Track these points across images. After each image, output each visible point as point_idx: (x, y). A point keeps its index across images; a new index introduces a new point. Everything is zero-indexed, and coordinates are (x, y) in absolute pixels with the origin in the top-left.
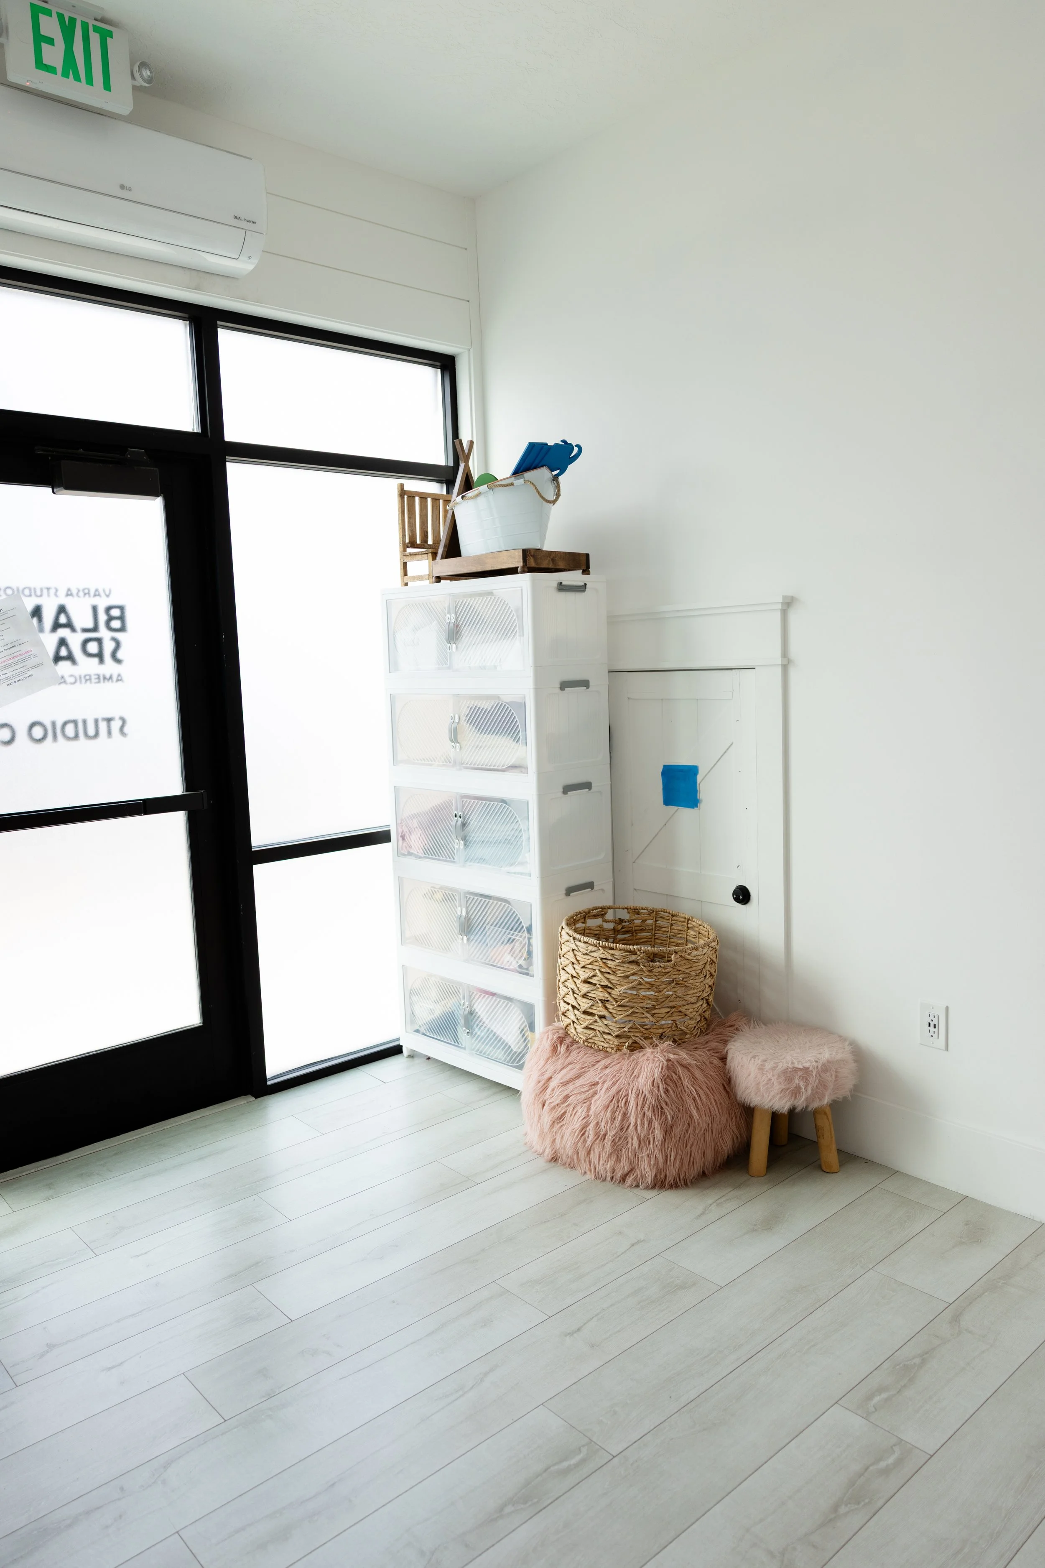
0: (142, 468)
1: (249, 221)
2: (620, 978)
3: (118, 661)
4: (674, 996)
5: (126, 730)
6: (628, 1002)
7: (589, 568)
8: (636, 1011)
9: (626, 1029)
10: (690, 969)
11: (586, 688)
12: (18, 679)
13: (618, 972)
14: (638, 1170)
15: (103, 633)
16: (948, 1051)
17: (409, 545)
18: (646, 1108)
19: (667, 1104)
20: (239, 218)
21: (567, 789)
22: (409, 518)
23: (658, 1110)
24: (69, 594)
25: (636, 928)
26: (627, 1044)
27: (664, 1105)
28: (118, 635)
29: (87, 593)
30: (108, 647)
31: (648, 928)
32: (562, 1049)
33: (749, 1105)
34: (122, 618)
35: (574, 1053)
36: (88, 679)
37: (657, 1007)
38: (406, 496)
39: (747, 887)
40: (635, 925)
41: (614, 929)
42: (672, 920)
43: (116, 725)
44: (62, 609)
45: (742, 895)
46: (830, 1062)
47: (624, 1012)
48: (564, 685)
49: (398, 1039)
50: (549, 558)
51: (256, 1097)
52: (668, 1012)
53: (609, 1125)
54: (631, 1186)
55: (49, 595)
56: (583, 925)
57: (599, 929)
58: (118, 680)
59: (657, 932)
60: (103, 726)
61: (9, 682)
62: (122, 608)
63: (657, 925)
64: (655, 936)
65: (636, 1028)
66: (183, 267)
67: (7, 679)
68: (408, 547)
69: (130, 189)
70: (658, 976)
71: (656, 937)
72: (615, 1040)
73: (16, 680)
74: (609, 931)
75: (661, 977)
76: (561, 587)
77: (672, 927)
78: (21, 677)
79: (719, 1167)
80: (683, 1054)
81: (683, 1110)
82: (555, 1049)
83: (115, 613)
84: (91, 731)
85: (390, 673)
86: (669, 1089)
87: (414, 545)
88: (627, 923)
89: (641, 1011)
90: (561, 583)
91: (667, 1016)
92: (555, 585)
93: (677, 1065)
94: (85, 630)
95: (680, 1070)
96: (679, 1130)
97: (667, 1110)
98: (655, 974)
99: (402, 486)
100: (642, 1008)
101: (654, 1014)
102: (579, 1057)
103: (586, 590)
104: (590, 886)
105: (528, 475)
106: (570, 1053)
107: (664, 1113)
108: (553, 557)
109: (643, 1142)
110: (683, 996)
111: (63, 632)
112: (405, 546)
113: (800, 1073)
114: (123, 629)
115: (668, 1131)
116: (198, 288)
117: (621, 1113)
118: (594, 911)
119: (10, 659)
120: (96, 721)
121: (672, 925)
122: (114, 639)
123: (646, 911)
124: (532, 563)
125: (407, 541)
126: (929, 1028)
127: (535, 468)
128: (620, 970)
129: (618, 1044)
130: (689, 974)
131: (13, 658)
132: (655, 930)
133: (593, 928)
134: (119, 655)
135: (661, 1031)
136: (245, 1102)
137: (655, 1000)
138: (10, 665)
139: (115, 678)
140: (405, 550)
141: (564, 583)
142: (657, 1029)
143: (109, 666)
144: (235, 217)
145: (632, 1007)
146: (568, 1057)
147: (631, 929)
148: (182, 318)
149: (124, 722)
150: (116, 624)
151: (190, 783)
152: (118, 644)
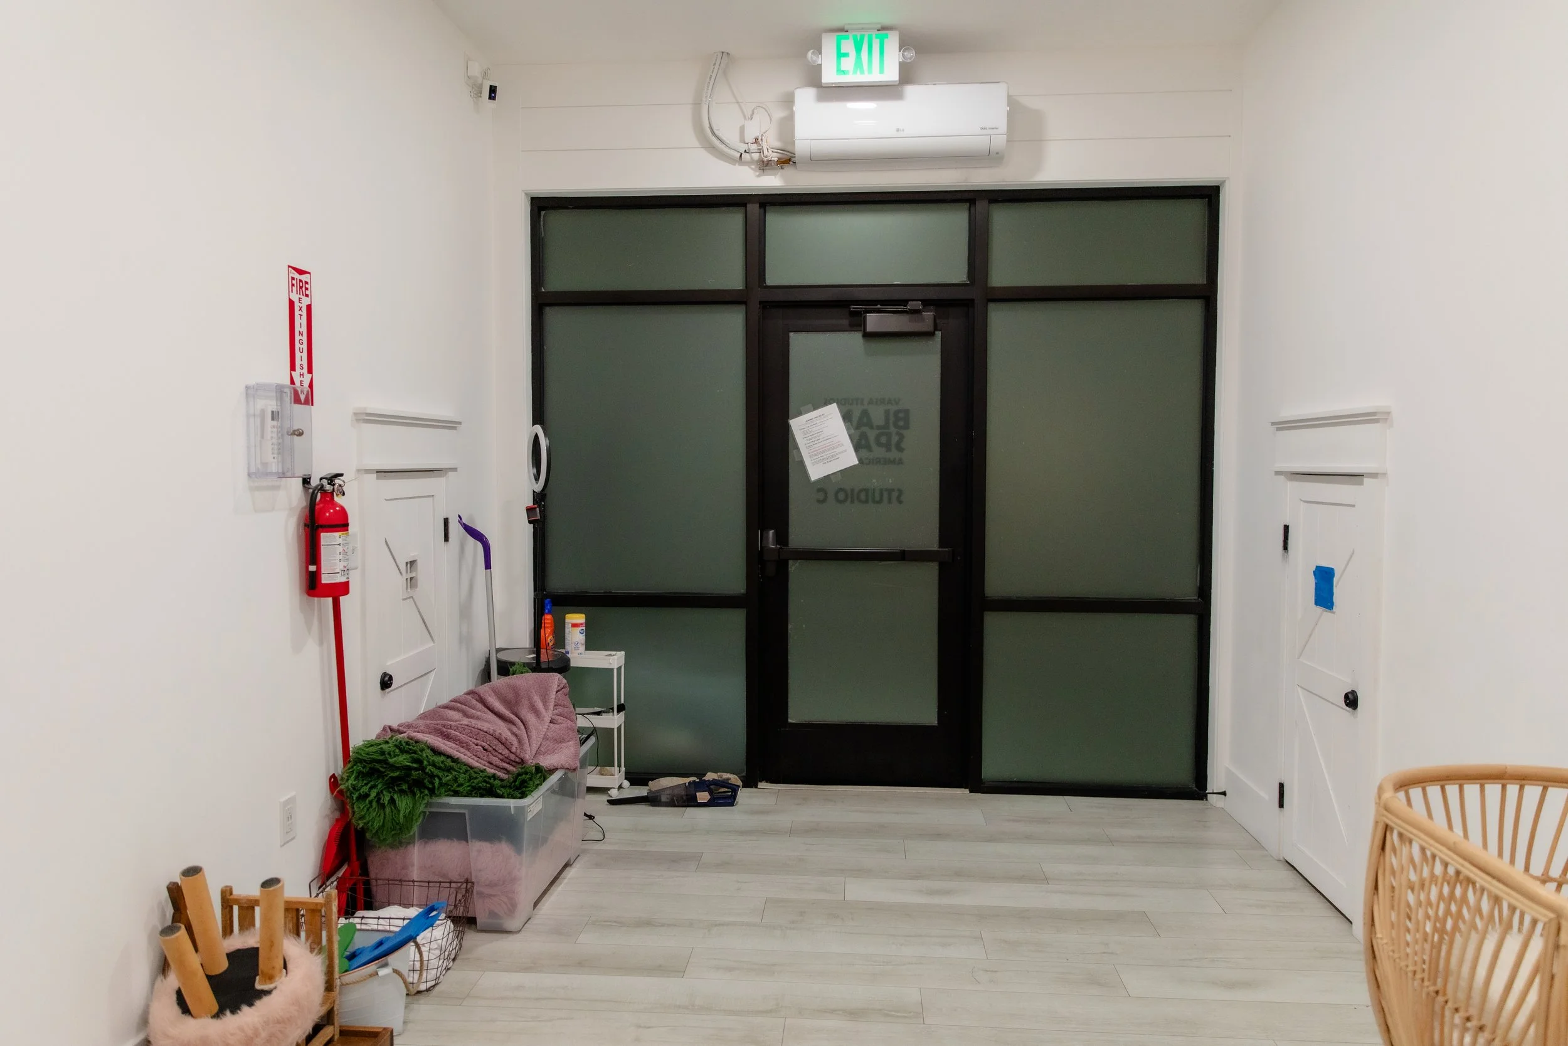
1: (993, 129)
3: (902, 450)
5: (901, 499)
15: (892, 429)
20: (985, 129)
24: (870, 402)
28: (904, 432)
29: (882, 401)
30: (895, 439)
34: (906, 419)
36: (878, 461)
39: (1355, 693)
43: (895, 495)
44: (865, 413)
45: (1352, 701)
55: (857, 404)
58: (899, 463)
60: (885, 495)
61: (824, 462)
62: (907, 412)
67: (823, 459)
73: (829, 460)
78: (833, 459)
83: (901, 415)
84: (877, 498)
94: (879, 427)
111: (864, 429)
114: (906, 427)
119: (826, 447)
120: (881, 491)
122: (897, 433)
131: (828, 446)
134: (902, 445)
139: (897, 461)
143: (894, 454)
144: (982, 129)
149: (900, 492)
150: (901, 423)
151: (942, 542)
152: (902, 437)
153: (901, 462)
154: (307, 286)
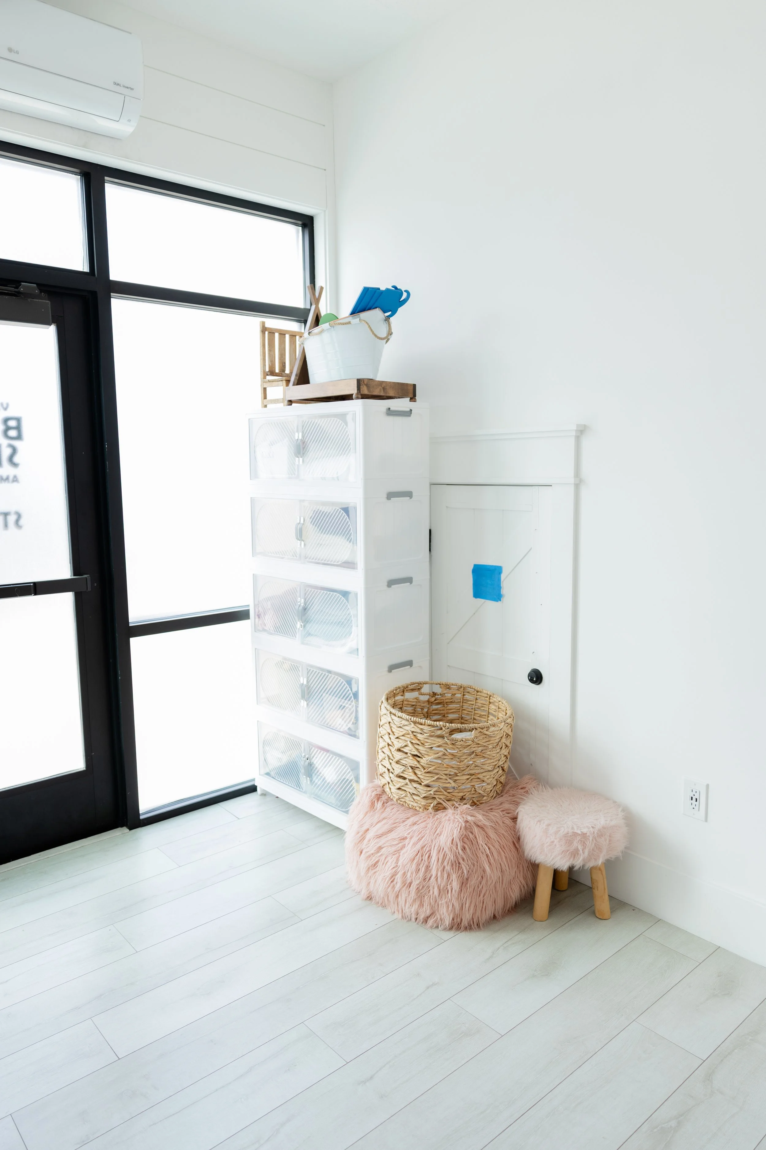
0: (35, 300)
1: (127, 88)
2: (428, 749)
3: (15, 465)
4: (473, 765)
5: (22, 522)
6: (434, 770)
7: (416, 397)
8: (441, 777)
9: (432, 792)
10: (488, 743)
11: (409, 498)
13: (426, 744)
14: (438, 914)
16: (707, 822)
17: (269, 373)
18: (445, 863)
19: (463, 860)
20: (118, 84)
21: (391, 583)
22: (270, 350)
23: (457, 864)
25: (447, 701)
26: (432, 805)
27: (461, 861)
28: (16, 443)
30: (6, 452)
31: (457, 701)
32: (379, 805)
33: (535, 862)
34: (18, 428)
35: (388, 810)
37: (458, 775)
38: (267, 333)
39: (540, 670)
40: (446, 698)
41: (428, 701)
42: (477, 695)
43: (12, 519)
45: (536, 677)
46: (605, 828)
47: (430, 778)
48: (390, 496)
49: (254, 780)
50: (380, 387)
51: (130, 829)
52: (468, 779)
53: (414, 875)
54: (431, 927)
56: (402, 697)
57: (416, 700)
58: (13, 481)
59: (464, 704)
62: (18, 420)
63: (464, 698)
64: (463, 707)
65: (441, 792)
66: (71, 127)
68: (267, 375)
69: (17, 53)
70: (460, 748)
71: (463, 709)
72: (423, 801)
74: (424, 702)
75: (462, 749)
76: (390, 412)
77: (477, 701)
79: (508, 911)
80: (479, 817)
81: (477, 865)
82: (372, 805)
83: (12, 423)
85: (251, 480)
86: (466, 847)
87: (273, 373)
88: (439, 696)
89: (445, 777)
90: (389, 409)
91: (467, 782)
92: (384, 410)
93: (474, 825)
95: (476, 830)
96: (473, 882)
97: (464, 865)
98: (458, 746)
99: (263, 323)
100: (446, 775)
101: (456, 780)
102: (393, 813)
103: (412, 415)
104: (410, 663)
105: (364, 315)
106: (385, 809)
107: (461, 867)
108: (384, 387)
109: (443, 891)
110: (482, 765)
112: (265, 374)
113: (579, 838)
114: (19, 437)
115: (464, 883)
116: (85, 146)
117: (425, 865)
118: (412, 686)
121: (477, 699)
122: (11, 446)
123: (455, 687)
124: (365, 391)
125: (267, 370)
126: (692, 801)
127: (370, 309)
128: (427, 742)
129: (424, 804)
130: (487, 747)
132: (463, 703)
133: (410, 700)
134: (16, 459)
135: (462, 794)
136: (120, 833)
137: (457, 769)
139: (11, 478)
140: (265, 378)
141: (392, 409)
142: (458, 793)
143: (6, 469)
144: (115, 83)
145: (437, 774)
146: (383, 812)
147: (442, 701)
148: (75, 173)
149: (19, 516)
150: (13, 433)
151: (77, 569)
152: (14, 450)
153: (15, 479)
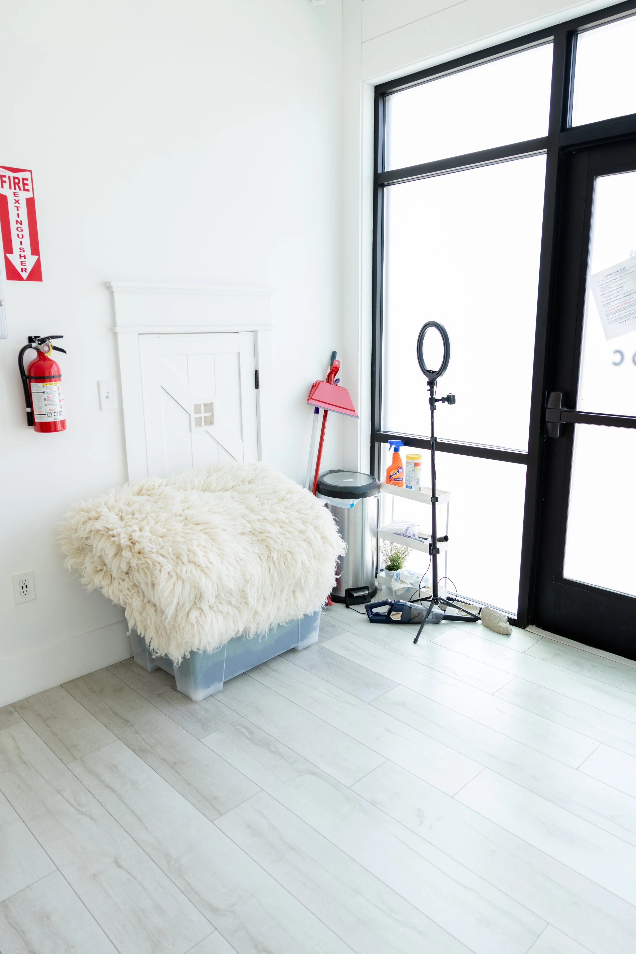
12: (628, 319)
61: (621, 321)
67: (620, 318)
73: (626, 319)
78: (630, 318)
119: (625, 304)
131: (627, 303)
138: (624, 309)
154: (26, 182)
